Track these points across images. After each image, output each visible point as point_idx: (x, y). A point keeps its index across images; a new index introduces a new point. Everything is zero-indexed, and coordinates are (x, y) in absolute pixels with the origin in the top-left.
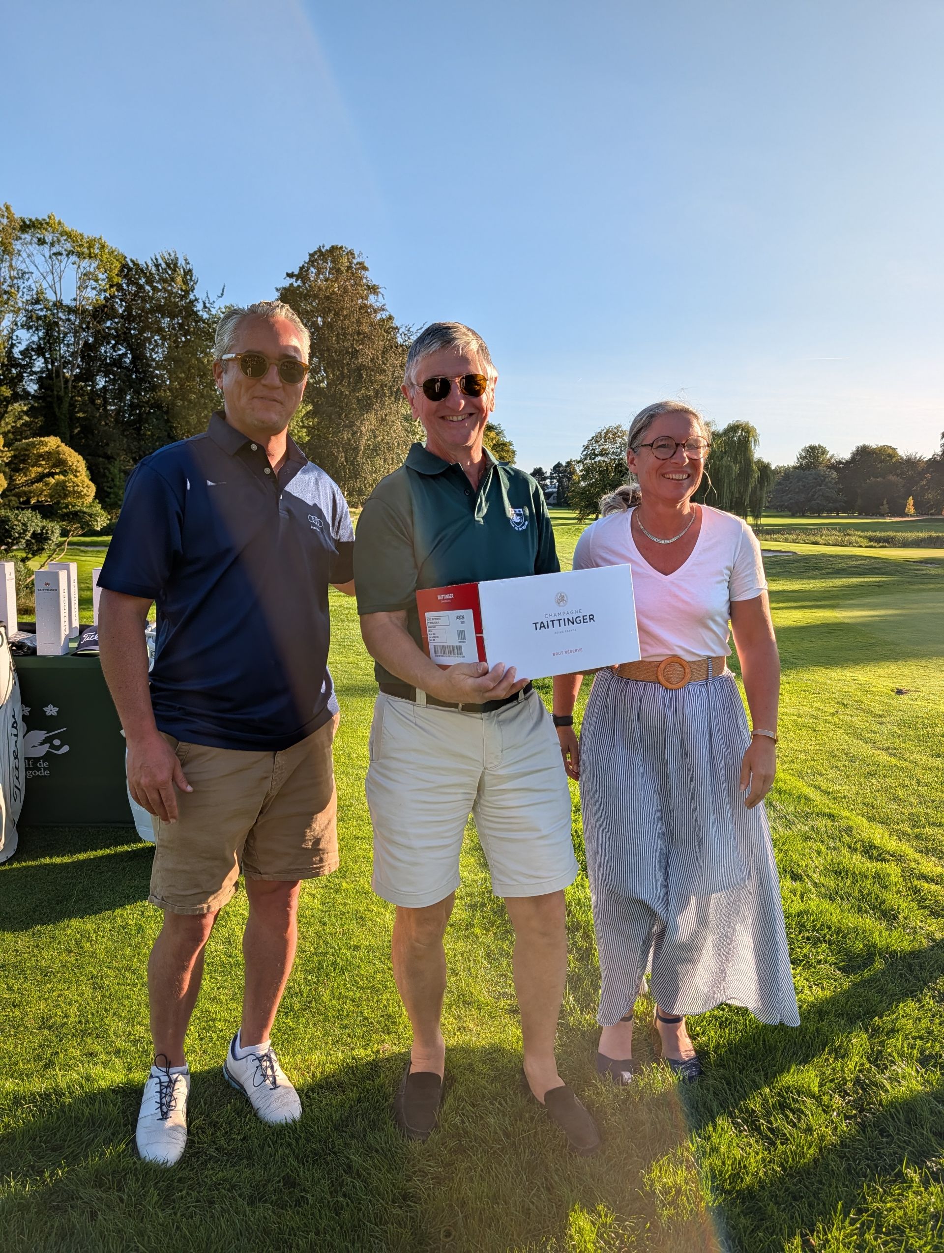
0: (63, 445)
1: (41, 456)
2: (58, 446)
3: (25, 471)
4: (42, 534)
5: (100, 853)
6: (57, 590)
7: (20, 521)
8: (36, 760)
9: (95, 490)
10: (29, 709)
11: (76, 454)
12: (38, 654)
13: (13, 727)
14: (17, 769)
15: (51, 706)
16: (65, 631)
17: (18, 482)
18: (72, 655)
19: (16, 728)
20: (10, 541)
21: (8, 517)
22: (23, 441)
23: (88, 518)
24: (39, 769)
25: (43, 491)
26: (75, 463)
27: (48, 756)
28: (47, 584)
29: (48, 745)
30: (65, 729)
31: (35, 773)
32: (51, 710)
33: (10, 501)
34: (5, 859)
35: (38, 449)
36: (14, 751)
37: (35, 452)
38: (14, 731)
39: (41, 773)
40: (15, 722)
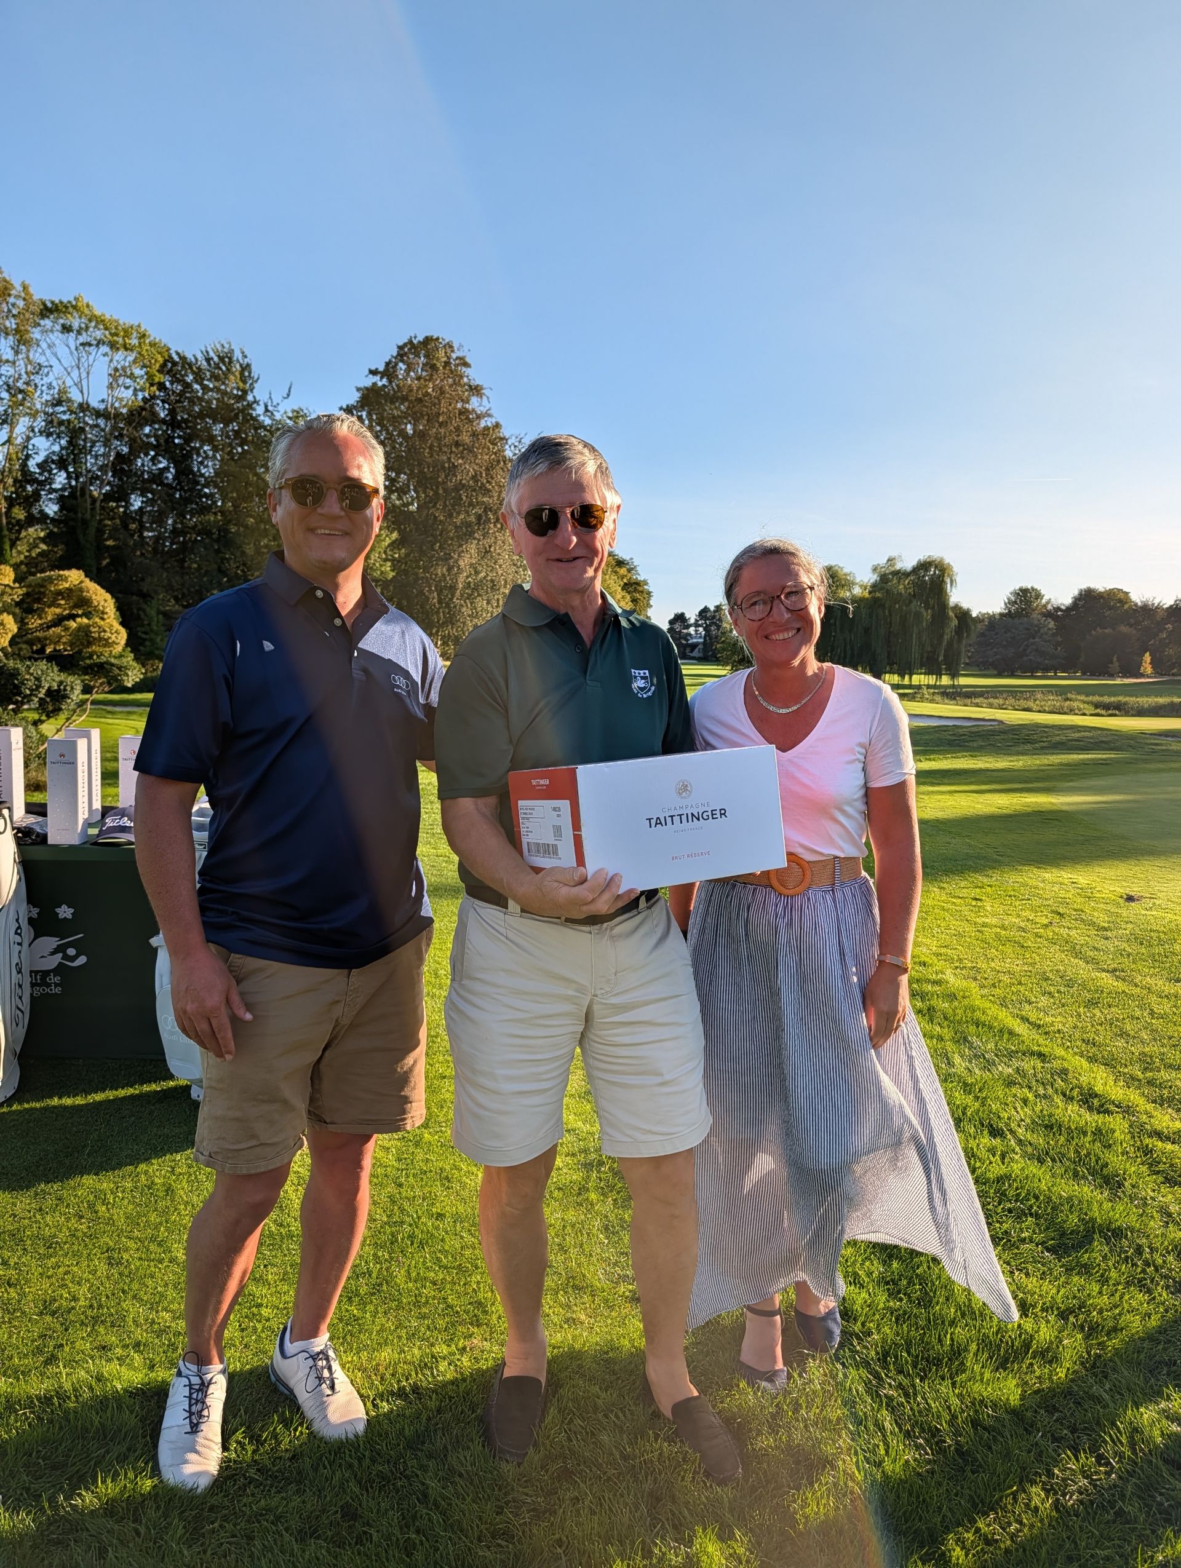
0: (87, 580)
1: (59, 593)
2: (81, 582)
3: (40, 613)
4: (59, 691)
5: (122, 1093)
6: (73, 763)
7: (32, 674)
8: (46, 973)
9: (125, 636)
10: (37, 910)
11: (103, 591)
12: (50, 842)
13: (16, 933)
14: (20, 986)
15: (64, 907)
16: (83, 814)
17: (30, 626)
18: (92, 844)
19: (20, 935)
20: (20, 699)
21: (18, 669)
22: (39, 575)
23: (117, 671)
24: (48, 985)
25: (61, 637)
26: (102, 603)
27: (60, 969)
28: (62, 755)
29: (61, 955)
30: (81, 935)
31: (44, 990)
32: (65, 912)
33: (20, 649)
34: (4, 1099)
35: (56, 584)
36: (17, 964)
37: (53, 589)
38: (18, 939)
39: (51, 990)
40: (19, 927)
